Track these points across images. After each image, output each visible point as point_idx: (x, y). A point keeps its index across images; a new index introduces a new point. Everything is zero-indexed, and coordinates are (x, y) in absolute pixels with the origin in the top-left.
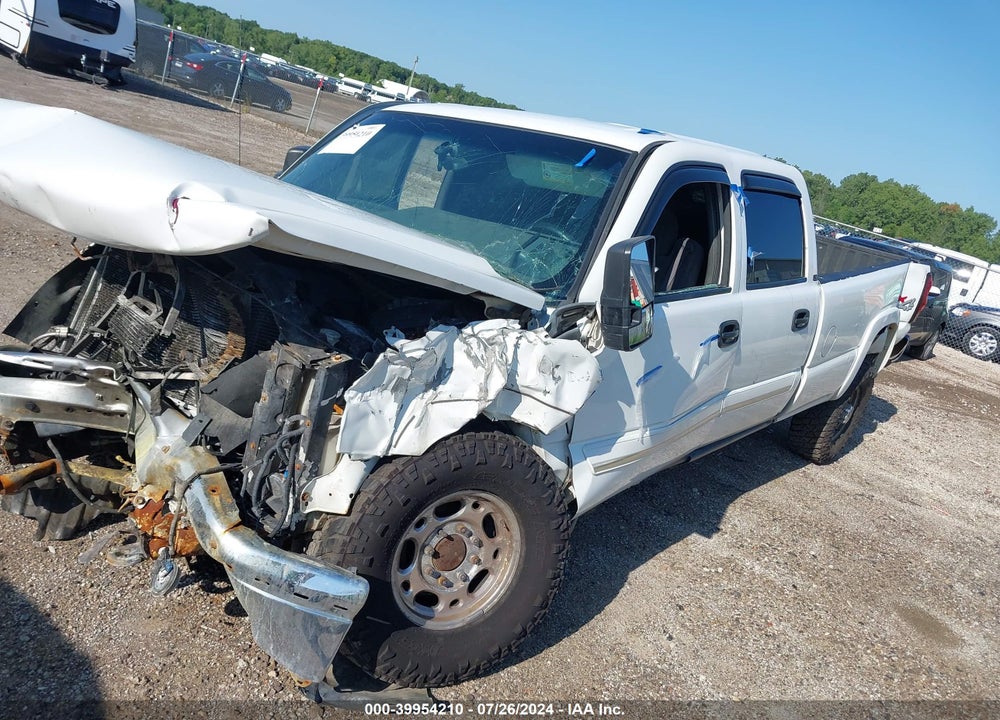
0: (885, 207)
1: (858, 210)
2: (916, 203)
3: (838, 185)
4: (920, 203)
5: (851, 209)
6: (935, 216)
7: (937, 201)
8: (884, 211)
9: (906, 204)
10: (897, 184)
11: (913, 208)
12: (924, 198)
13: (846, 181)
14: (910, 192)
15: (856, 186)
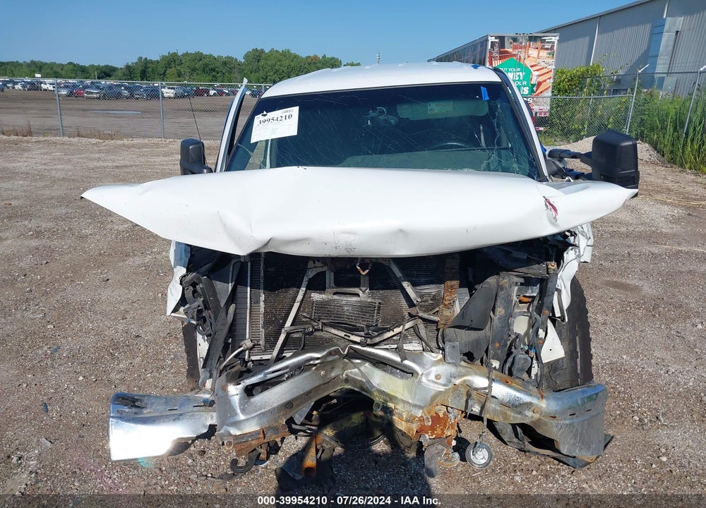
0: (277, 67)
1: (261, 74)
2: (293, 61)
3: (243, 61)
4: (295, 60)
5: (257, 74)
6: (307, 66)
7: (304, 56)
8: (277, 71)
9: (287, 62)
10: (277, 51)
11: (293, 64)
12: (296, 56)
13: (246, 56)
14: (286, 54)
15: (253, 58)
